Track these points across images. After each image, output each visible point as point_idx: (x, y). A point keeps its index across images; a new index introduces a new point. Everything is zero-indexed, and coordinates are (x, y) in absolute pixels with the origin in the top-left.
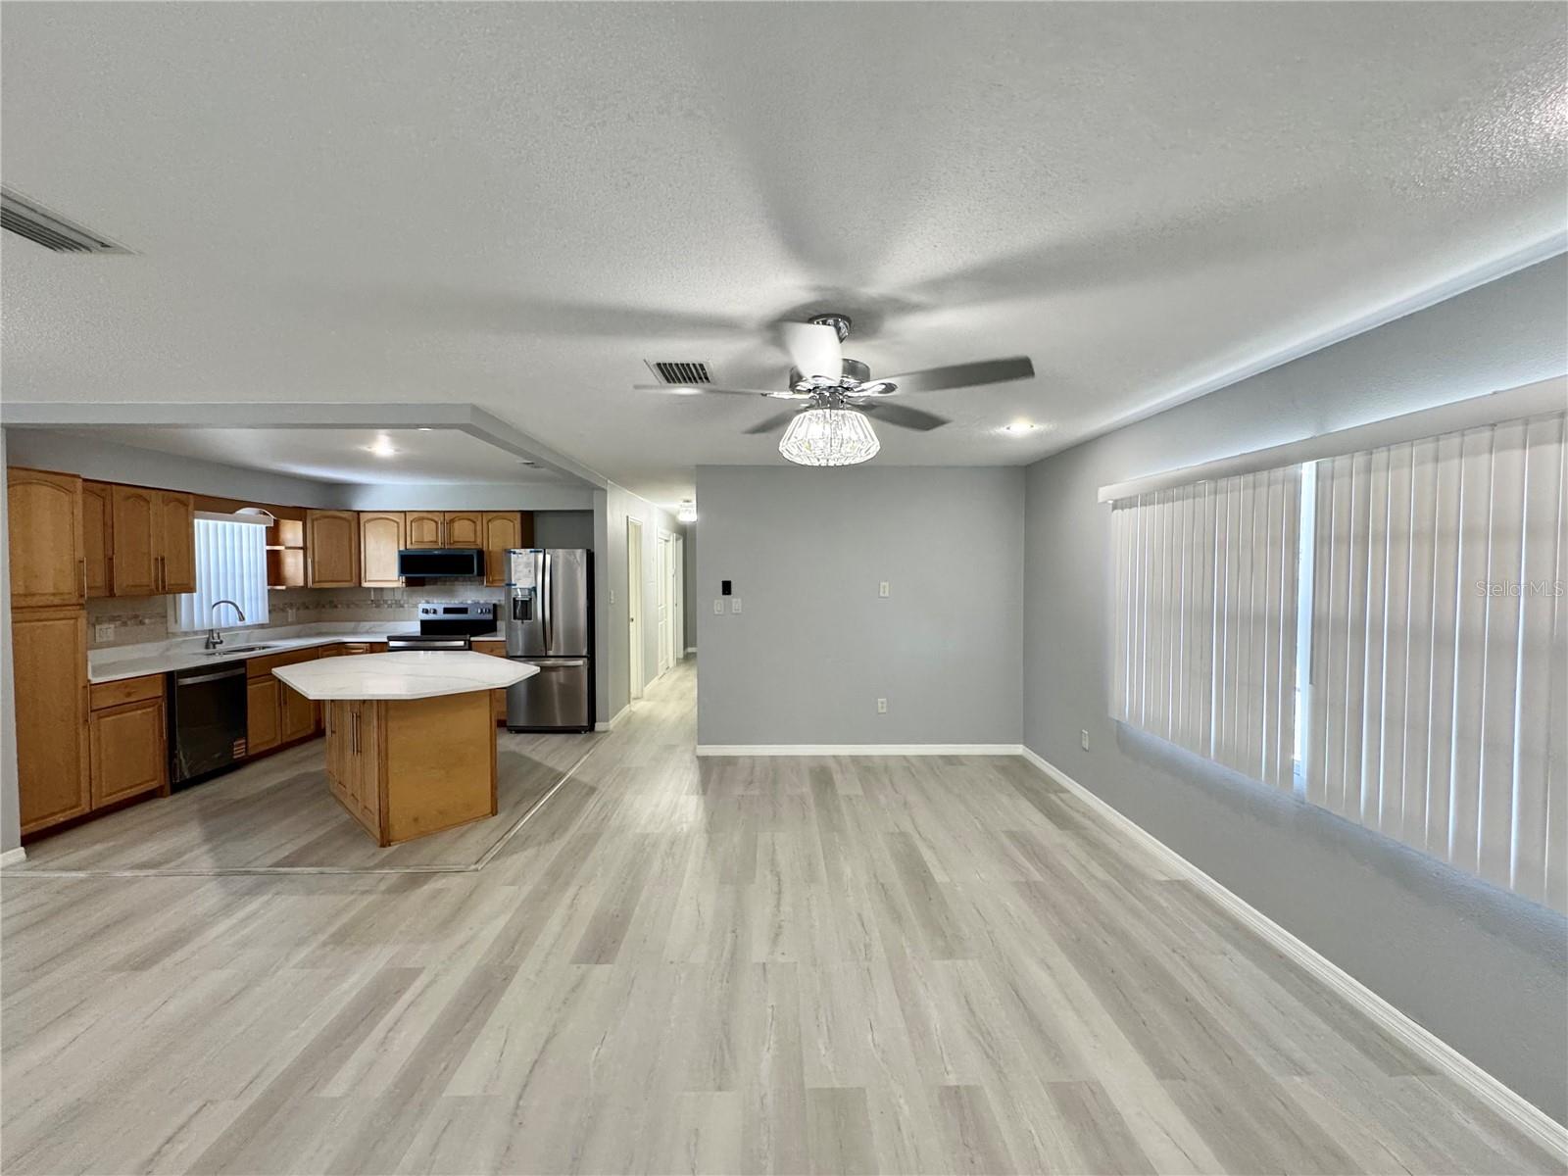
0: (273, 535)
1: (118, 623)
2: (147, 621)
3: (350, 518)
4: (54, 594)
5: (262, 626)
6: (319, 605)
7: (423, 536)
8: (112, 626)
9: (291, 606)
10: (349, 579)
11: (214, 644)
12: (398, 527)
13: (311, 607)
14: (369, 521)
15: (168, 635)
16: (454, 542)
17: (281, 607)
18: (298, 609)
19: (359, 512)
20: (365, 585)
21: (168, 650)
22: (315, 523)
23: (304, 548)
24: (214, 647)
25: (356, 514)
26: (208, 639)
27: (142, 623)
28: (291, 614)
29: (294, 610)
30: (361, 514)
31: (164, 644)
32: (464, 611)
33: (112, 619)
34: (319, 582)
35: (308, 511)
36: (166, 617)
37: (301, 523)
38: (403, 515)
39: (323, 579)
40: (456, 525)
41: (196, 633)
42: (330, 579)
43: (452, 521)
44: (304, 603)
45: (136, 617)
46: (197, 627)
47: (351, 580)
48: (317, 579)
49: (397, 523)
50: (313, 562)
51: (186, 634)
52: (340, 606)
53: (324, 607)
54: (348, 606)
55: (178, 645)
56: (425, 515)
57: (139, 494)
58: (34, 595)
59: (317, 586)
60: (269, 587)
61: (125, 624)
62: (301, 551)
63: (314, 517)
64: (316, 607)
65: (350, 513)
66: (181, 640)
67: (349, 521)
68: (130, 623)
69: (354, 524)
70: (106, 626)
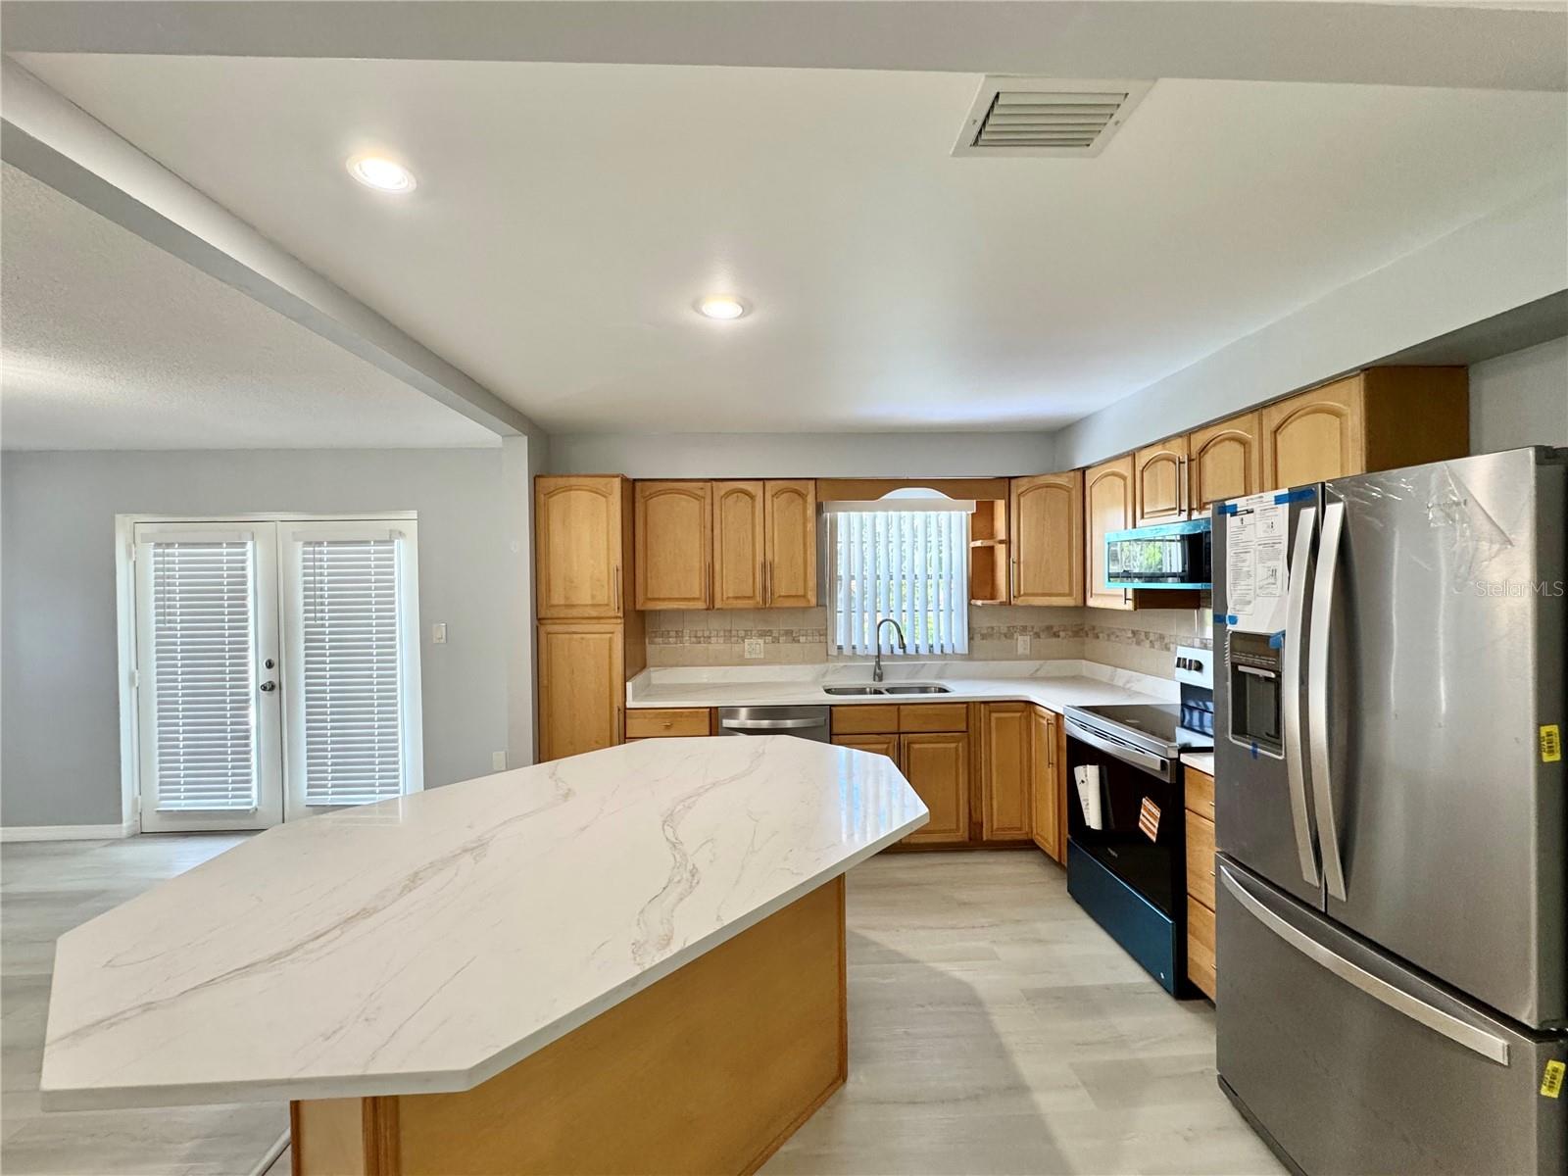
1: (770, 638)
2: (802, 639)
3: (1071, 484)
4: (593, 605)
7: (1156, 499)
8: (761, 641)
10: (1067, 591)
12: (1124, 485)
14: (1095, 482)
15: (827, 658)
17: (1004, 630)
19: (1083, 470)
20: (1091, 602)
21: (824, 675)
22: (1023, 499)
23: (1006, 542)
25: (1079, 474)
27: (796, 640)
28: (1024, 642)
29: (1029, 638)
30: (1087, 473)
33: (762, 634)
34: (1025, 594)
35: (1013, 482)
36: (826, 635)
37: (1003, 501)
38: (1130, 458)
39: (1030, 591)
40: (1210, 460)
41: (862, 658)
42: (1040, 591)
43: (1203, 450)
45: (789, 633)
47: (1070, 594)
48: (1022, 592)
49: (1124, 478)
50: (1018, 563)
51: (850, 659)
55: (837, 671)
56: (1161, 449)
57: (737, 487)
58: (573, 606)
60: (970, 602)
61: (776, 640)
62: (1004, 547)
63: (1020, 491)
65: (1072, 474)
66: (842, 664)
67: (1068, 490)
68: (782, 639)
69: (1076, 494)
70: (754, 641)
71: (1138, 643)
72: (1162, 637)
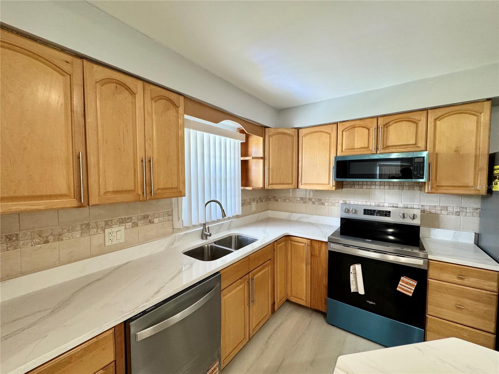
0: (245, 148)
1: (130, 224)
2: (156, 220)
3: (293, 134)
5: (238, 217)
6: (268, 199)
7: (354, 142)
8: (122, 228)
9: (254, 200)
11: (206, 236)
12: (330, 138)
13: (263, 200)
14: (306, 135)
15: (174, 230)
16: (388, 147)
17: (248, 201)
18: (257, 202)
19: (298, 129)
20: (300, 187)
21: (172, 244)
22: (271, 138)
23: (263, 158)
24: (206, 239)
25: (296, 130)
26: (203, 229)
27: (151, 222)
28: (254, 205)
29: (255, 203)
30: (300, 130)
31: (169, 239)
32: (387, 214)
33: (122, 222)
34: (272, 184)
35: (267, 129)
36: (172, 215)
37: (261, 139)
38: (335, 125)
39: (274, 182)
40: (392, 128)
41: (195, 226)
42: (279, 182)
43: (386, 125)
44: (260, 198)
45: (145, 217)
46: (194, 222)
47: (292, 184)
48: (271, 183)
49: (329, 134)
50: (269, 169)
51: (188, 228)
52: (279, 200)
53: (270, 200)
54: (285, 200)
55: (180, 238)
56: (358, 122)
59: (270, 187)
60: (242, 188)
61: (135, 225)
62: (262, 161)
63: (270, 134)
64: (267, 200)
65: (294, 130)
66: (184, 233)
67: (292, 136)
68: (140, 223)
69: (295, 138)
70: (115, 229)
71: (305, 202)
72: (320, 200)
